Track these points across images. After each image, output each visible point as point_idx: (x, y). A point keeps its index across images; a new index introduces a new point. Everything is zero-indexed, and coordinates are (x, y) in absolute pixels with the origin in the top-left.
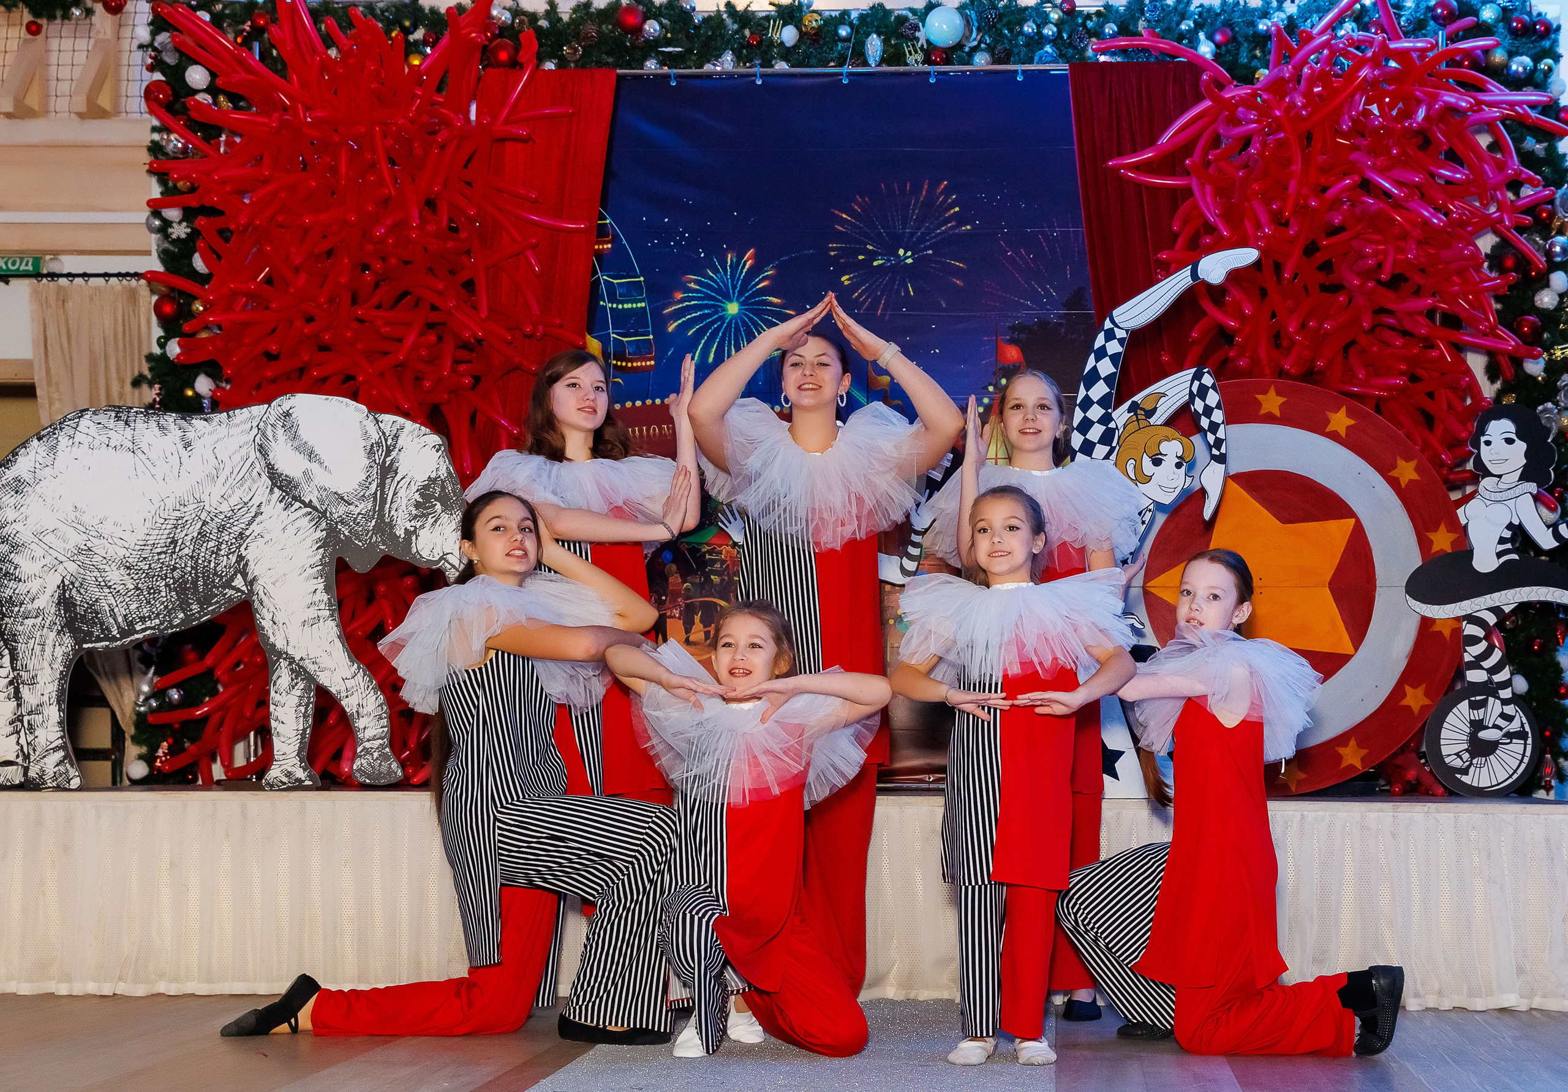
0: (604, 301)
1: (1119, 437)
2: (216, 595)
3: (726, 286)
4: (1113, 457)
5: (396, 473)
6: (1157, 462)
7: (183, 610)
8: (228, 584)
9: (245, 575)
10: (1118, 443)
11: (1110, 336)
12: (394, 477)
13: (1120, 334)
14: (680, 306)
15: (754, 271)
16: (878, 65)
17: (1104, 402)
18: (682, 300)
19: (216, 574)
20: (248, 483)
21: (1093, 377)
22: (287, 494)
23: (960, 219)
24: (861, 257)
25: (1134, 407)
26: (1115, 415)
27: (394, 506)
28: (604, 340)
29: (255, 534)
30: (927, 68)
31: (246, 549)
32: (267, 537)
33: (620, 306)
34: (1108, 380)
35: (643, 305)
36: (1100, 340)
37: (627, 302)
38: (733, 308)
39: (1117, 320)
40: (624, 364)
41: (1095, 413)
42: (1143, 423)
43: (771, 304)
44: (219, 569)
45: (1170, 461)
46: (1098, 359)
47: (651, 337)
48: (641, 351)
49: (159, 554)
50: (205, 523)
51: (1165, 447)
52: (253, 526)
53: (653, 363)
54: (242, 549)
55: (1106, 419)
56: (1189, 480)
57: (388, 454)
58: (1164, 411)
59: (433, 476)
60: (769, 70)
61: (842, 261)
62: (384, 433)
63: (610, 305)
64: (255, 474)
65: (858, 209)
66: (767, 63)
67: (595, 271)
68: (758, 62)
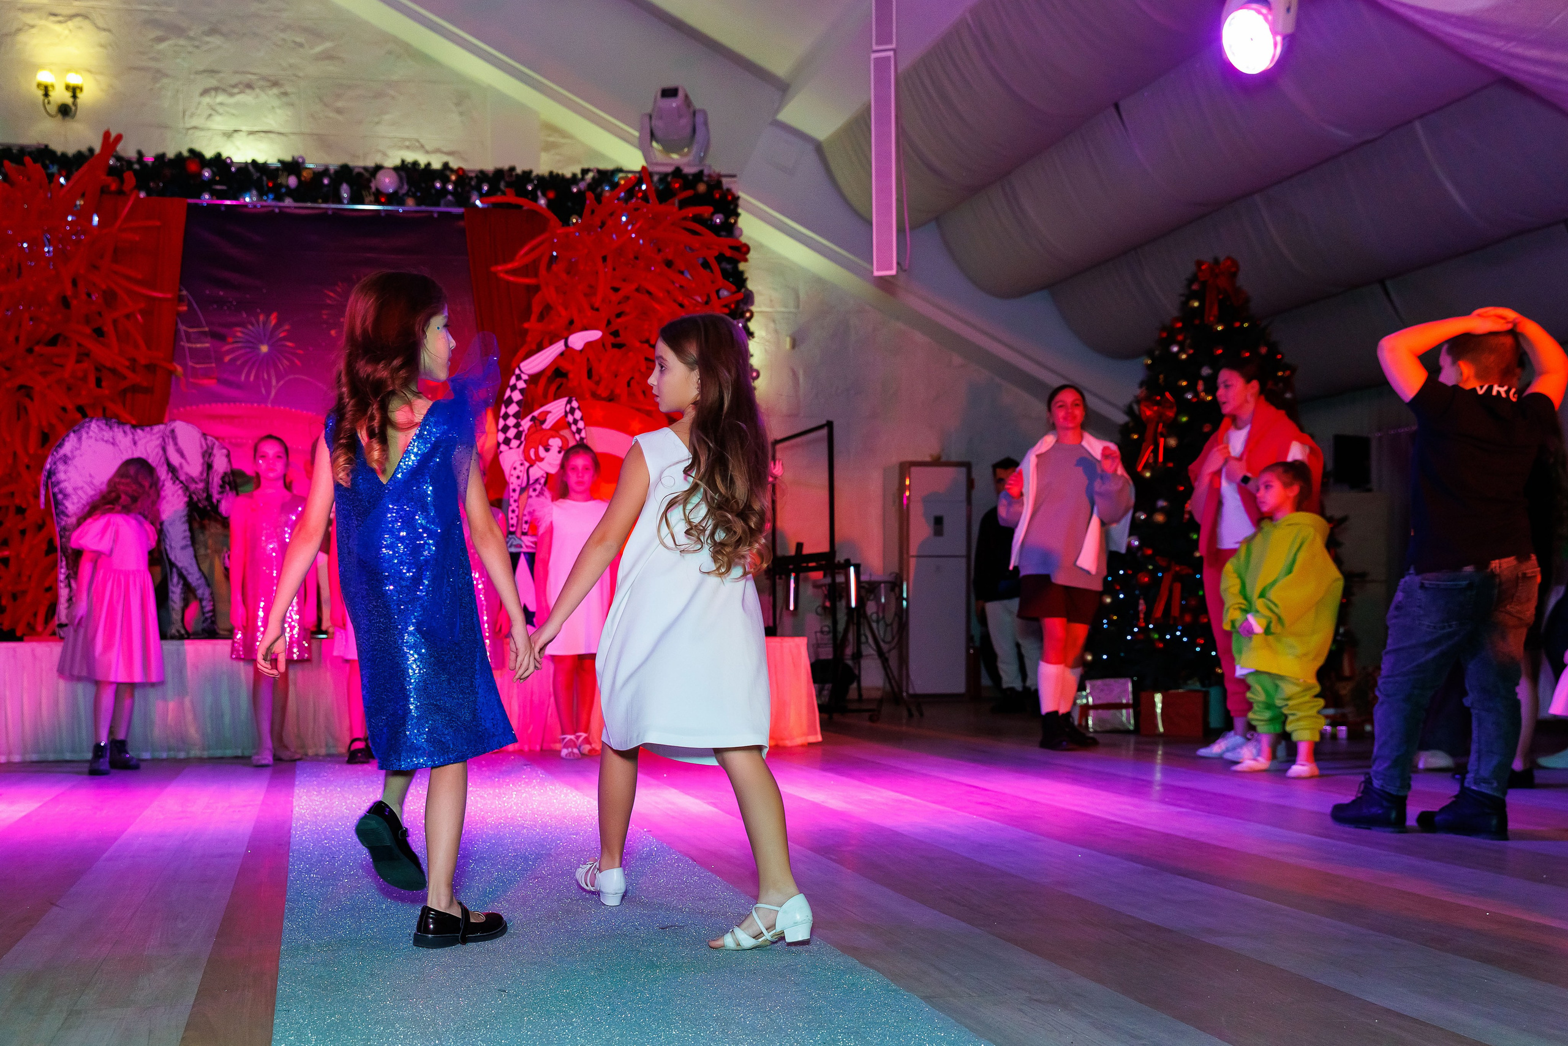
0: (183, 341)
1: (526, 435)
3: (260, 334)
4: (522, 447)
6: (547, 450)
10: (525, 439)
11: (519, 378)
13: (525, 377)
14: (231, 346)
15: (279, 325)
17: (517, 416)
18: (233, 343)
21: (510, 401)
22: (174, 475)
25: (533, 419)
26: (523, 423)
28: (185, 366)
33: (194, 346)
34: (518, 403)
35: (207, 345)
36: (513, 381)
37: (198, 343)
38: (264, 349)
39: (523, 369)
40: (197, 381)
42: (539, 428)
43: (288, 347)
45: (554, 449)
46: (512, 391)
47: (214, 365)
48: (207, 373)
51: (551, 441)
53: (215, 381)
55: (518, 425)
58: (551, 421)
60: (280, 204)
61: (331, 321)
63: (187, 345)
65: (339, 290)
66: (279, 198)
67: (177, 324)
68: (271, 196)
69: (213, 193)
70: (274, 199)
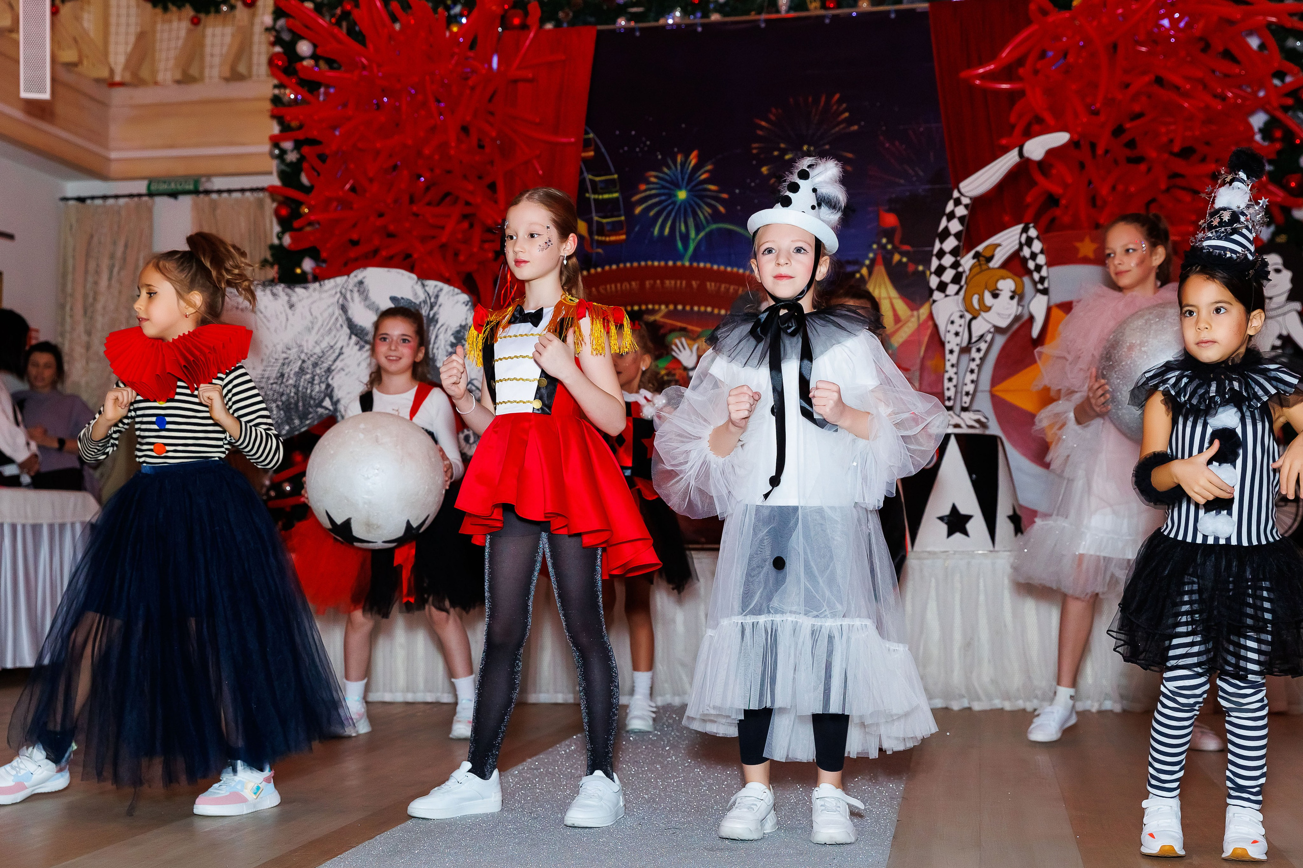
0: (588, 192)
1: (967, 278)
2: (311, 413)
3: (677, 179)
4: (962, 293)
5: (437, 322)
6: (995, 296)
7: (289, 424)
8: (320, 405)
9: (331, 398)
10: (966, 282)
11: (958, 202)
12: (435, 326)
13: (965, 201)
14: (643, 195)
15: (697, 168)
16: (788, 11)
17: (955, 252)
18: (645, 190)
19: (311, 397)
20: (333, 333)
21: (946, 234)
22: (361, 339)
23: (849, 122)
24: (776, 153)
25: (977, 256)
26: (963, 261)
27: (436, 346)
28: (589, 222)
29: (338, 368)
30: (823, 12)
31: (332, 379)
32: (347, 370)
33: (600, 197)
34: (958, 236)
35: (616, 195)
36: (950, 206)
37: (605, 193)
38: (682, 195)
39: (963, 190)
40: (603, 238)
41: (948, 260)
42: (984, 267)
43: (710, 190)
44: (313, 393)
45: (1005, 294)
46: (949, 220)
47: (623, 218)
48: (616, 228)
49: (272, 384)
50: (304, 361)
51: (1001, 284)
52: (338, 363)
53: (623, 237)
54: (330, 379)
55: (956, 265)
56: (1020, 308)
57: (432, 308)
58: (1000, 257)
59: (463, 323)
60: (705, 21)
61: (762, 156)
62: (428, 294)
63: (593, 196)
64: (338, 325)
65: (773, 118)
66: (706, 15)
67: (582, 173)
68: (699, 15)
69: (632, 17)
70: (702, 17)
